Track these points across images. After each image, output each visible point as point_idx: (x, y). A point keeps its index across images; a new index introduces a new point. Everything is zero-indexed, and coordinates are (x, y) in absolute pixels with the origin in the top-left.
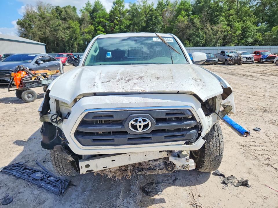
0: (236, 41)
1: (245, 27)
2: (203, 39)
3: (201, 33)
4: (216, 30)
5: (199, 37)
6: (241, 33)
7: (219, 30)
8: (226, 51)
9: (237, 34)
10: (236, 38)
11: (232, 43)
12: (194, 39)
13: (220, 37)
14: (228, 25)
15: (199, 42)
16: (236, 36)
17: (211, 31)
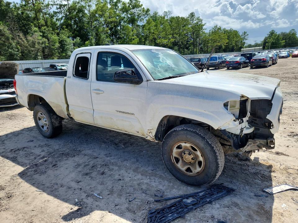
0: (57, 54)
1: (61, 40)
2: (18, 52)
3: (14, 44)
4: (33, 41)
5: (12, 48)
6: (59, 46)
7: (36, 42)
8: (57, 64)
9: (57, 47)
10: (56, 51)
11: (54, 56)
12: (5, 50)
13: (39, 49)
14: (43, 36)
15: (14, 54)
16: (55, 48)
17: (25, 41)
